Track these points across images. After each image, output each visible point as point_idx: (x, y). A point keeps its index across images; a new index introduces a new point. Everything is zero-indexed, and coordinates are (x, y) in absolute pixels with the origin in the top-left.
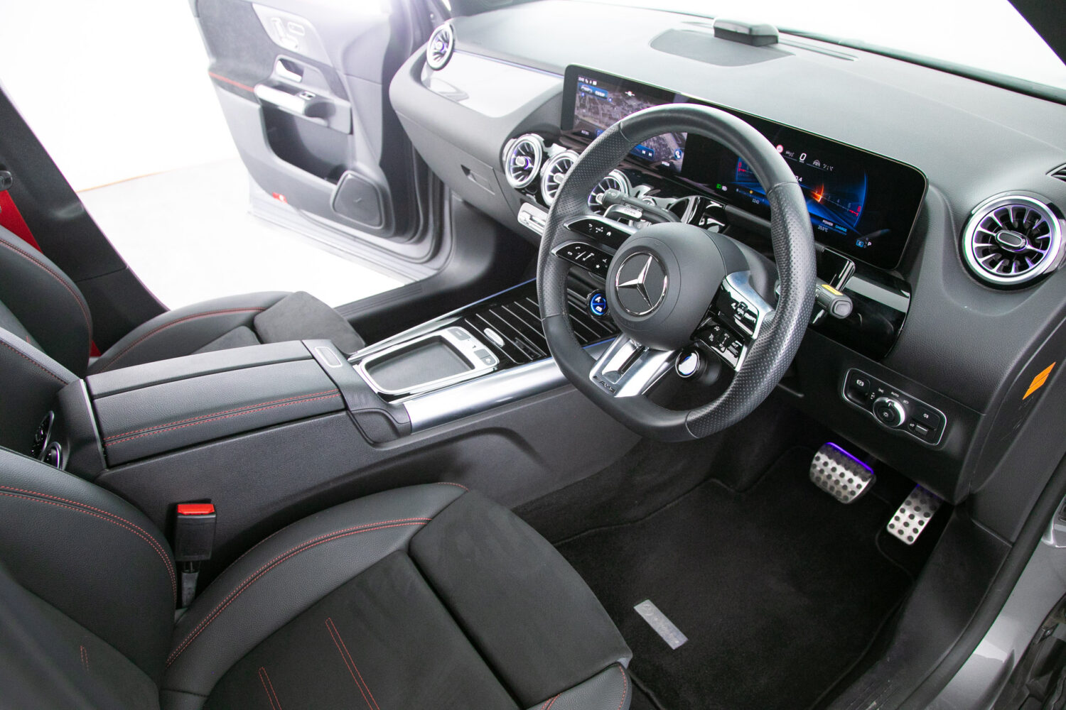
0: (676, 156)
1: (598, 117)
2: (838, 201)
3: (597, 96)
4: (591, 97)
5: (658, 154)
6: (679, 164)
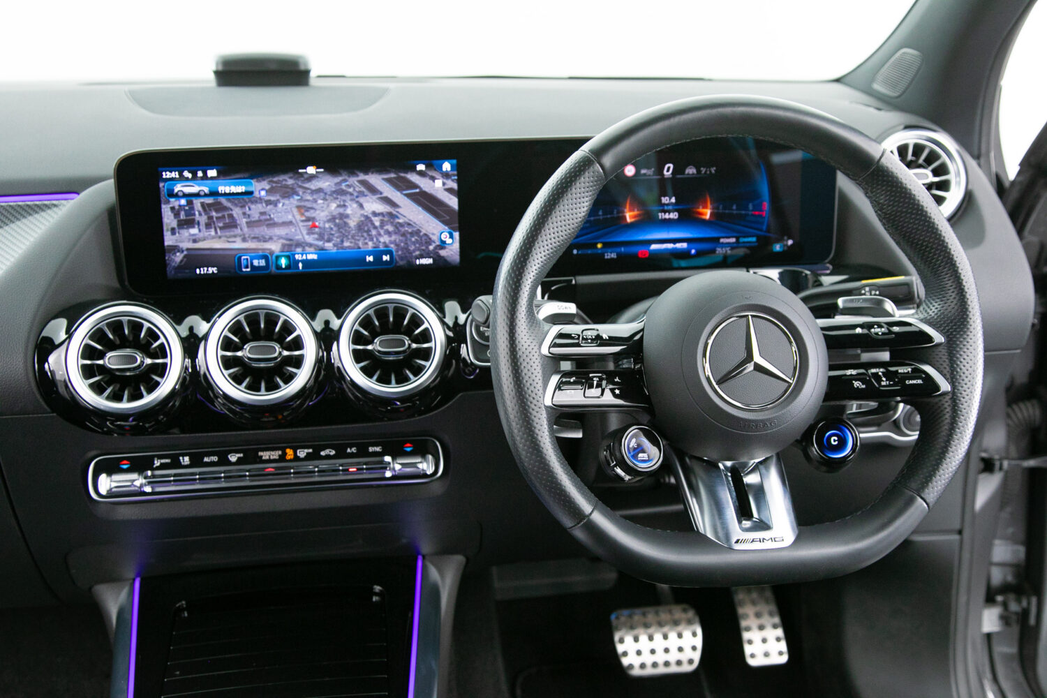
0: (444, 242)
1: (238, 231)
2: (734, 207)
3: (225, 194)
4: (209, 200)
5: (402, 251)
6: (452, 253)
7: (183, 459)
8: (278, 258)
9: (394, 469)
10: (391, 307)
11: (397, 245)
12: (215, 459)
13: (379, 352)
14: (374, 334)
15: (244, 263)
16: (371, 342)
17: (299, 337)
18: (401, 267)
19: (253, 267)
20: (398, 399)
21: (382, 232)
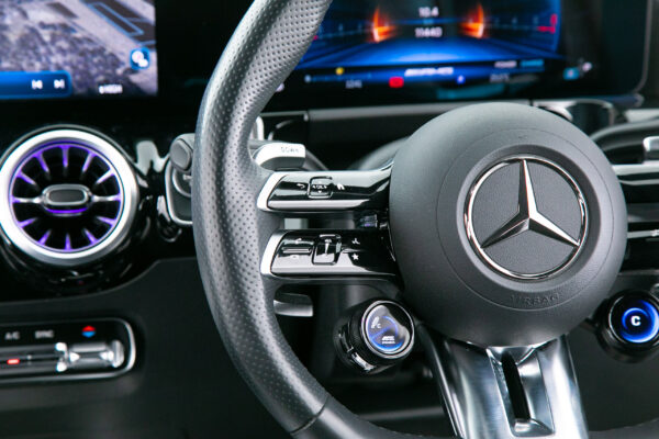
0: (136, 65)
2: (514, 22)
5: (81, 75)
6: (147, 79)
9: (68, 361)
10: (65, 148)
11: (73, 67)
13: (49, 206)
14: (43, 183)
16: (38, 194)
18: (79, 96)
21: (53, 49)
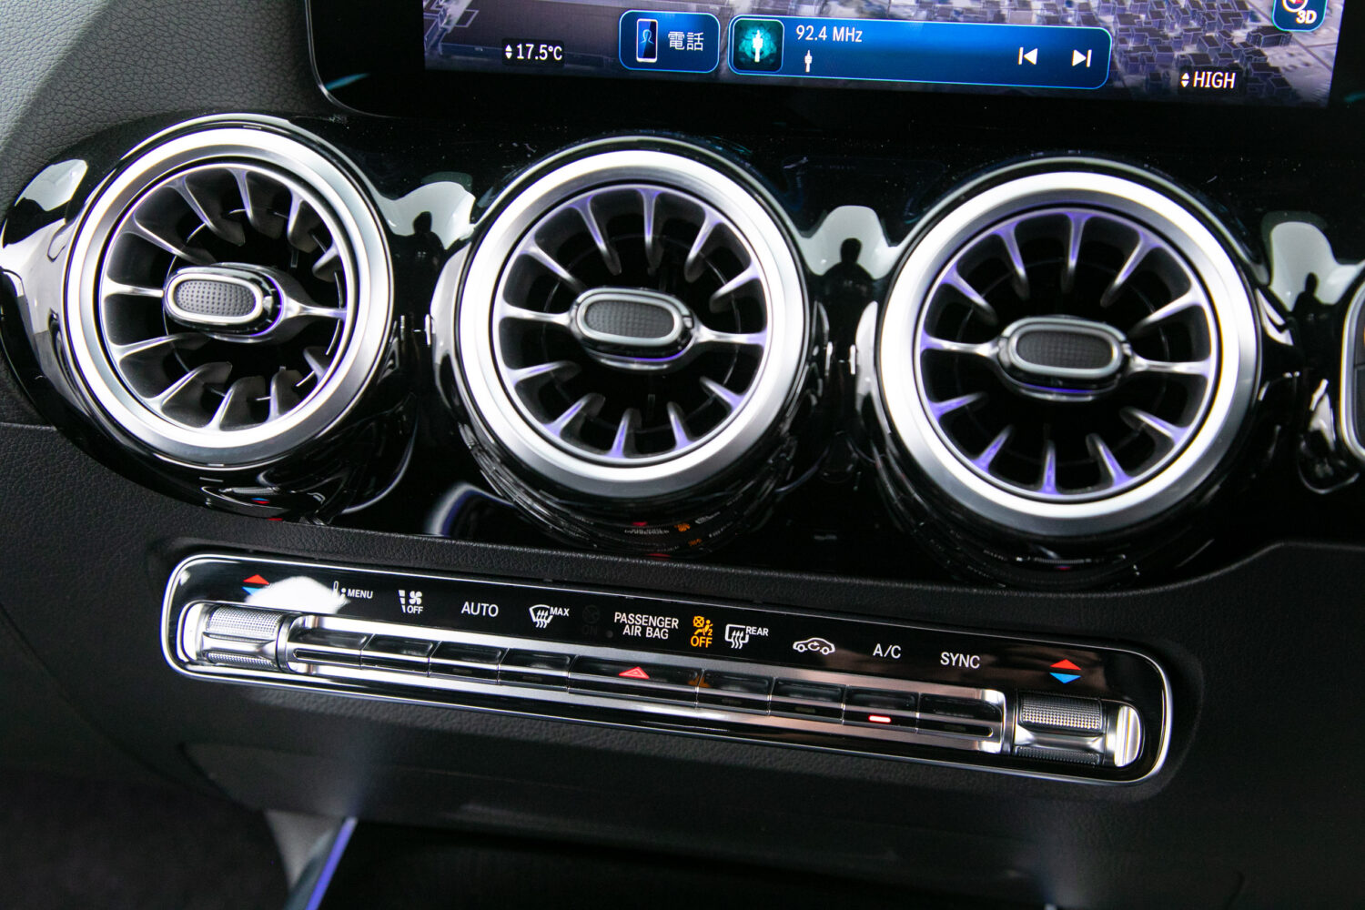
5: (1140, 38)
6: (1309, 58)
7: (408, 597)
8: (742, 29)
9: (1010, 737)
10: (1078, 219)
11: (1123, 17)
12: (491, 610)
13: (1013, 369)
14: (1008, 306)
15: (644, 37)
16: (992, 334)
17: (753, 289)
18: (1125, 90)
19: (667, 53)
20: (1052, 543)
